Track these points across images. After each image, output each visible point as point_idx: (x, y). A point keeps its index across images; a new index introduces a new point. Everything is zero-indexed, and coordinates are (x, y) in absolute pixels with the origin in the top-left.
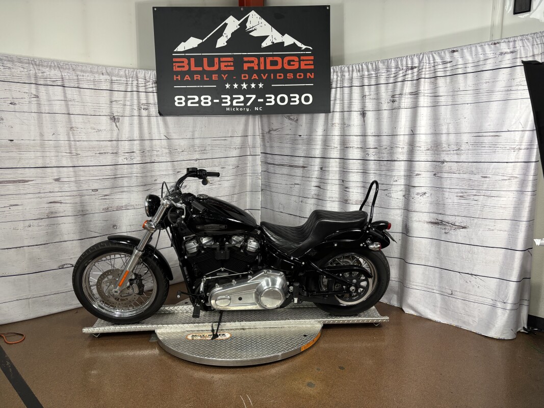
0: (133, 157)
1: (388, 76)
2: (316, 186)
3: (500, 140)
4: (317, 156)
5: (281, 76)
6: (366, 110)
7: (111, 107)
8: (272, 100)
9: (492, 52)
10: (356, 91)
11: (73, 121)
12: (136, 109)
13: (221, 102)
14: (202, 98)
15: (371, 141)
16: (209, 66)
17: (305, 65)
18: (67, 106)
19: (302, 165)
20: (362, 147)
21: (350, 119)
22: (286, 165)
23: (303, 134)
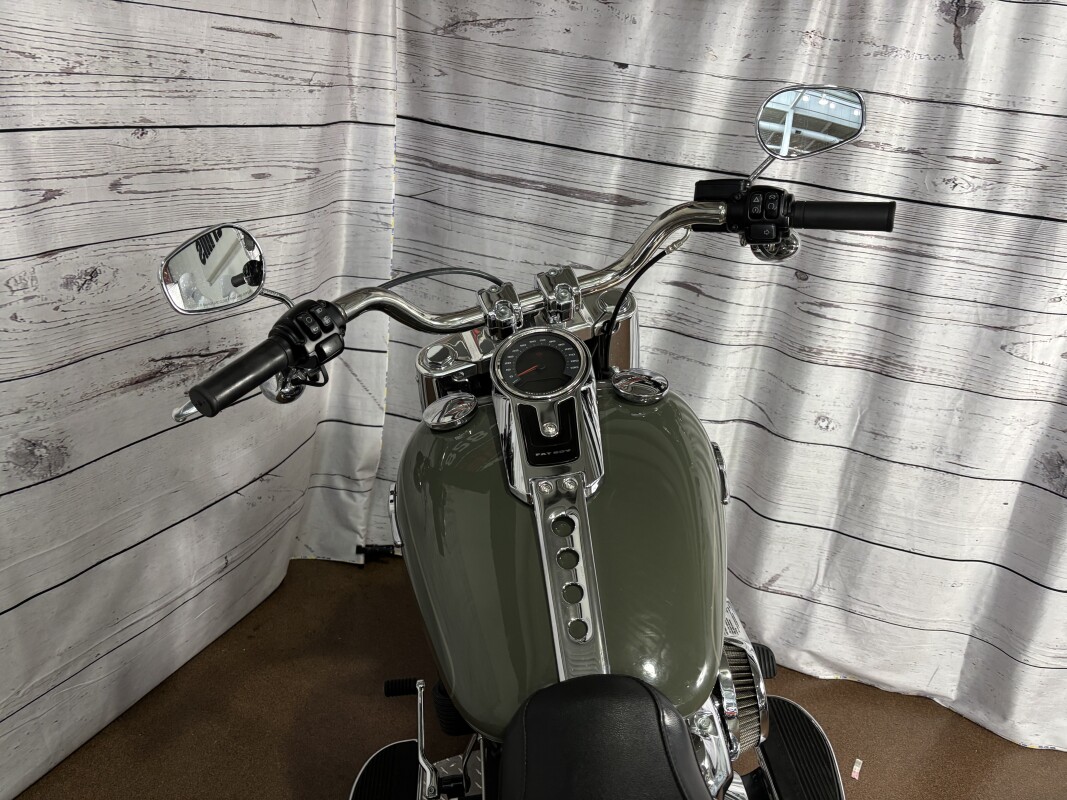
19: (614, 192)
20: (922, 151)
21: (898, 21)
22: (533, 182)
23: (635, 60)
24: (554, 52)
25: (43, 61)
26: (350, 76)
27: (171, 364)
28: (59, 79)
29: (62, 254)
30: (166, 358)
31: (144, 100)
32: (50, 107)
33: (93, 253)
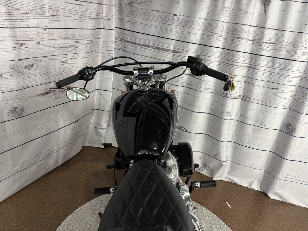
19: (173, 49)
20: (255, 40)
21: (249, 5)
22: (151, 46)
23: (179, 13)
24: (157, 11)
25: (21, 10)
26: (103, 16)
27: (51, 90)
28: (25, 15)
29: (24, 60)
30: (50, 89)
31: (46, 21)
32: (22, 22)
33: (32, 60)
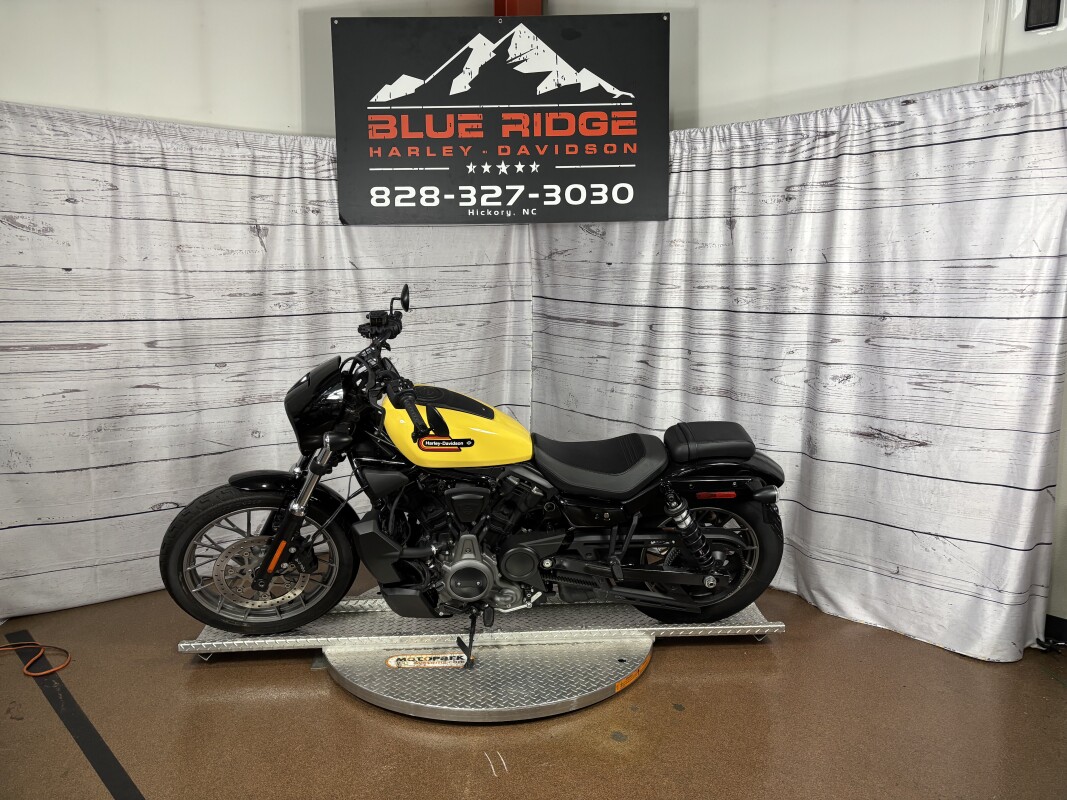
0: (290, 303)
1: (780, 150)
2: (641, 362)
3: (994, 274)
4: (643, 303)
5: (571, 150)
6: (736, 214)
7: (252, 208)
8: (555, 195)
9: (981, 104)
10: (718, 178)
11: (182, 233)
12: (299, 211)
13: (458, 199)
14: (423, 190)
15: (744, 275)
16: (436, 129)
17: (620, 127)
18: (171, 205)
20: (725, 287)
22: (583, 320)
23: (614, 261)
24: (586, 261)
